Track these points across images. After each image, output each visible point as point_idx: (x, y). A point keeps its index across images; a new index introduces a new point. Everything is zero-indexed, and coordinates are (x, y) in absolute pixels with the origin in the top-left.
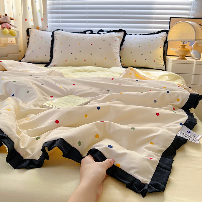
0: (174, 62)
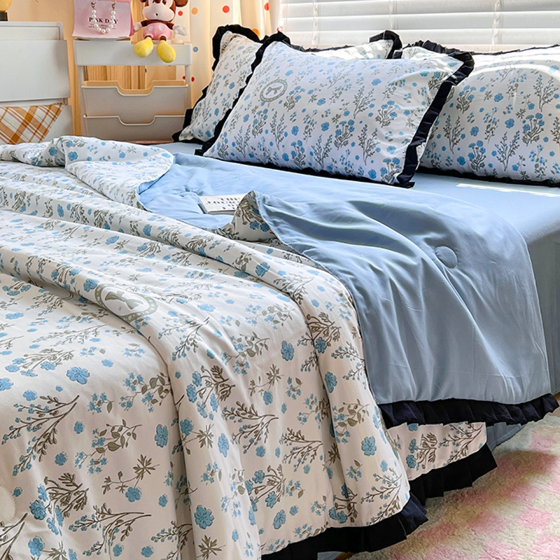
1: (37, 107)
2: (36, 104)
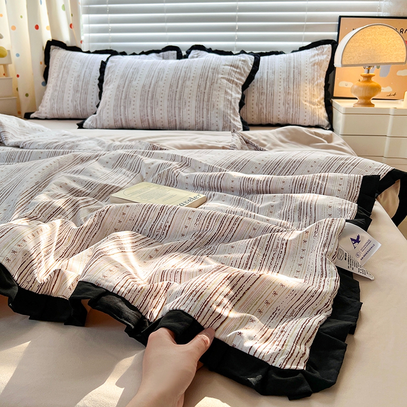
0: (348, 112)
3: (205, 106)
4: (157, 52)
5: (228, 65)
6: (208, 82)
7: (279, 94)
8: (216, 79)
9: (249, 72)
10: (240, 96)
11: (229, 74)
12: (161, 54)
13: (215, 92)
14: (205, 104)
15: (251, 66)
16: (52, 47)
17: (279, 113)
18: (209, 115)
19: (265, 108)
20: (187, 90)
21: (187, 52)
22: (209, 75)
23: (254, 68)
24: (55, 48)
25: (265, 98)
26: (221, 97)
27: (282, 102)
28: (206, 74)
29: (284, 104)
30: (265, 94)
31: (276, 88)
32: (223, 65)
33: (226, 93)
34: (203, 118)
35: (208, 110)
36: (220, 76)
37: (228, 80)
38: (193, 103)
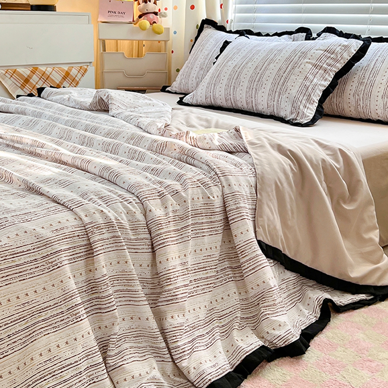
1: (73, 67)
2: (72, 66)
3: (278, 90)
4: (290, 33)
5: (321, 50)
6: (290, 66)
7: (380, 85)
8: (300, 63)
9: (349, 58)
10: (327, 84)
11: (319, 59)
12: (293, 35)
13: (293, 77)
14: (279, 87)
15: (355, 52)
16: (205, 25)
17: (377, 108)
18: (280, 100)
19: (361, 100)
20: (268, 72)
21: (317, 35)
22: (295, 59)
23: (357, 55)
24: (207, 27)
25: (363, 89)
26: (298, 82)
27: (380, 95)
28: (293, 58)
29: (382, 98)
30: (365, 85)
31: (378, 79)
32: (315, 49)
33: (306, 78)
34: (274, 101)
35: (280, 93)
36: (306, 60)
37: (315, 66)
38: (269, 86)
